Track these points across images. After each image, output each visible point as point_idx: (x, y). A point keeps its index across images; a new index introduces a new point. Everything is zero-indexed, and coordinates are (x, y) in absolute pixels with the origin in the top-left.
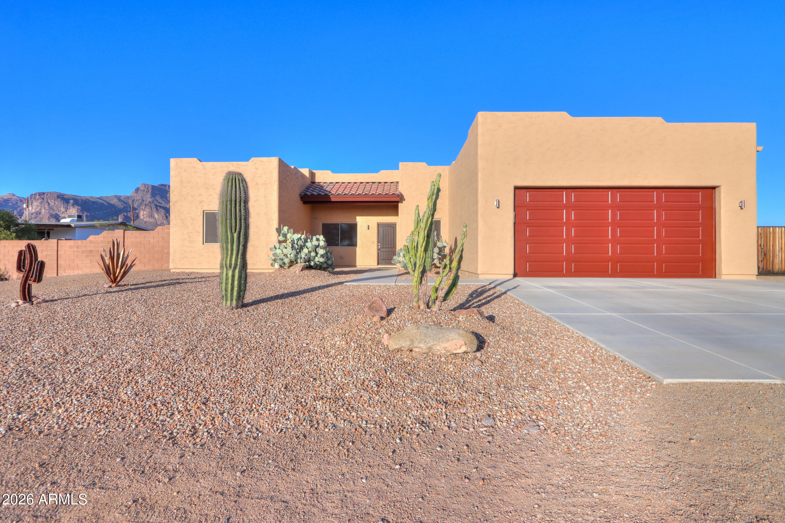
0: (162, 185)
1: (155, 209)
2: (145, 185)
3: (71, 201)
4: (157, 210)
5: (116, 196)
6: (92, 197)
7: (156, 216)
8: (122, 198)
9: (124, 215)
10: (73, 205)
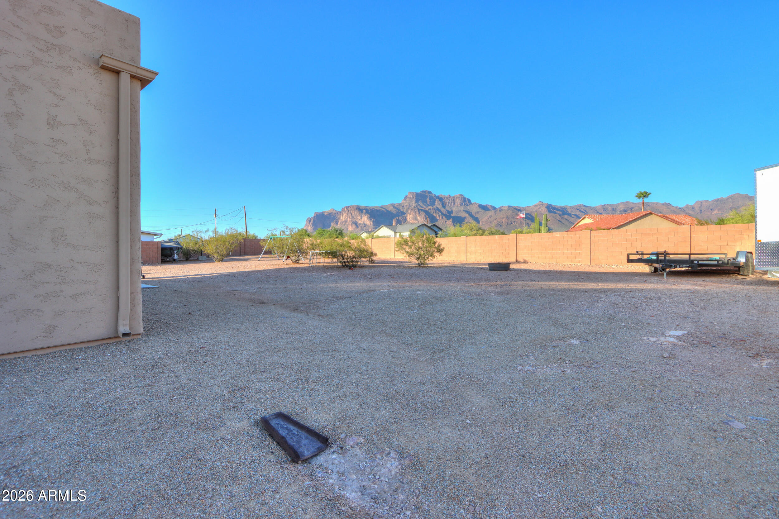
0: (423, 191)
2: (411, 192)
3: (364, 211)
4: (419, 213)
5: (392, 204)
6: (376, 207)
7: (419, 218)
8: (395, 205)
9: (397, 219)
10: (365, 214)
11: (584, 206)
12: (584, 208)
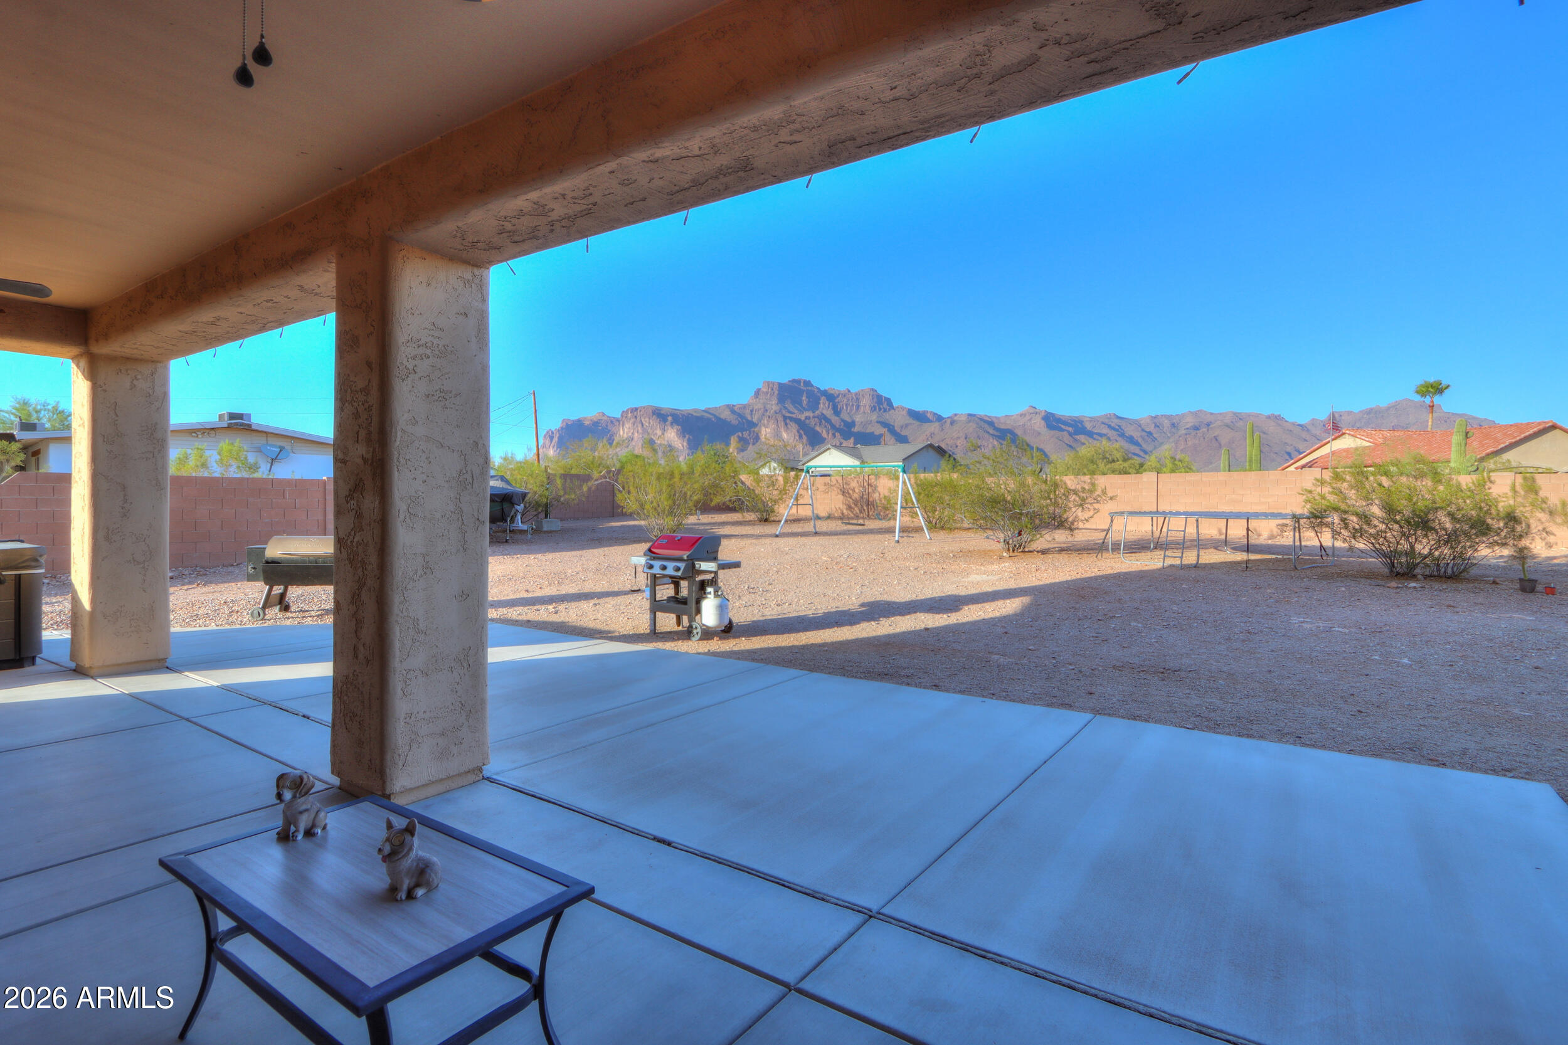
0: (794, 381)
1: (783, 423)
2: (768, 382)
3: (670, 418)
4: (786, 424)
5: (728, 406)
6: (696, 410)
7: (785, 435)
8: (736, 408)
9: (739, 437)
10: (672, 424)
11: (1118, 417)
12: (1116, 421)
